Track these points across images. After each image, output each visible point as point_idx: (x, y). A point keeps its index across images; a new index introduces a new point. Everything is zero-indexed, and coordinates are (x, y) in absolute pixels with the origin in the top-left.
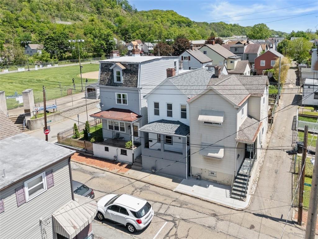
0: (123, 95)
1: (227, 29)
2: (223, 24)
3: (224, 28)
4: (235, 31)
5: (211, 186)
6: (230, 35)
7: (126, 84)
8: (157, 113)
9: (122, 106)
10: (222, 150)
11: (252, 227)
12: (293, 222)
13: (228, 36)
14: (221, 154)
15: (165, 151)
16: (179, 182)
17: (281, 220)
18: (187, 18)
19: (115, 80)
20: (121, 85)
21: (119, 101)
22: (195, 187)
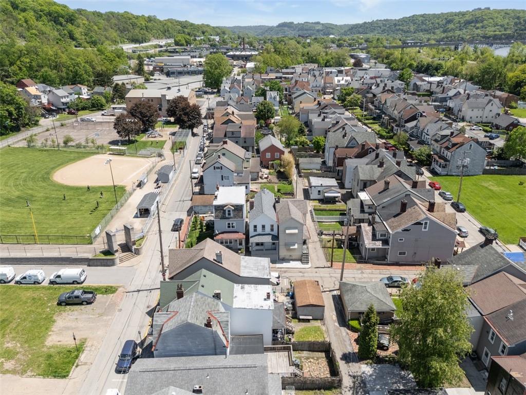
0: (232, 224)
1: (139, 27)
2: (131, 17)
3: (134, 25)
4: (153, 31)
5: (291, 262)
6: (147, 38)
7: (235, 217)
8: (255, 230)
9: (231, 229)
10: (296, 245)
11: (316, 272)
12: (329, 267)
13: (144, 41)
14: (296, 246)
15: (266, 250)
16: (276, 263)
17: (325, 267)
18: (65, 7)
19: (227, 216)
20: (231, 218)
21: (229, 227)
22: (284, 264)
